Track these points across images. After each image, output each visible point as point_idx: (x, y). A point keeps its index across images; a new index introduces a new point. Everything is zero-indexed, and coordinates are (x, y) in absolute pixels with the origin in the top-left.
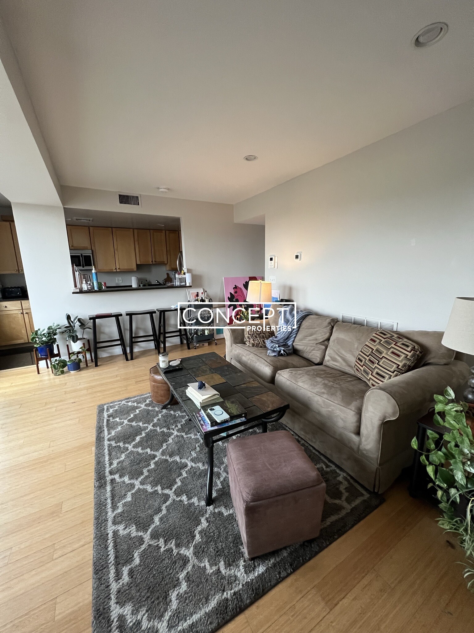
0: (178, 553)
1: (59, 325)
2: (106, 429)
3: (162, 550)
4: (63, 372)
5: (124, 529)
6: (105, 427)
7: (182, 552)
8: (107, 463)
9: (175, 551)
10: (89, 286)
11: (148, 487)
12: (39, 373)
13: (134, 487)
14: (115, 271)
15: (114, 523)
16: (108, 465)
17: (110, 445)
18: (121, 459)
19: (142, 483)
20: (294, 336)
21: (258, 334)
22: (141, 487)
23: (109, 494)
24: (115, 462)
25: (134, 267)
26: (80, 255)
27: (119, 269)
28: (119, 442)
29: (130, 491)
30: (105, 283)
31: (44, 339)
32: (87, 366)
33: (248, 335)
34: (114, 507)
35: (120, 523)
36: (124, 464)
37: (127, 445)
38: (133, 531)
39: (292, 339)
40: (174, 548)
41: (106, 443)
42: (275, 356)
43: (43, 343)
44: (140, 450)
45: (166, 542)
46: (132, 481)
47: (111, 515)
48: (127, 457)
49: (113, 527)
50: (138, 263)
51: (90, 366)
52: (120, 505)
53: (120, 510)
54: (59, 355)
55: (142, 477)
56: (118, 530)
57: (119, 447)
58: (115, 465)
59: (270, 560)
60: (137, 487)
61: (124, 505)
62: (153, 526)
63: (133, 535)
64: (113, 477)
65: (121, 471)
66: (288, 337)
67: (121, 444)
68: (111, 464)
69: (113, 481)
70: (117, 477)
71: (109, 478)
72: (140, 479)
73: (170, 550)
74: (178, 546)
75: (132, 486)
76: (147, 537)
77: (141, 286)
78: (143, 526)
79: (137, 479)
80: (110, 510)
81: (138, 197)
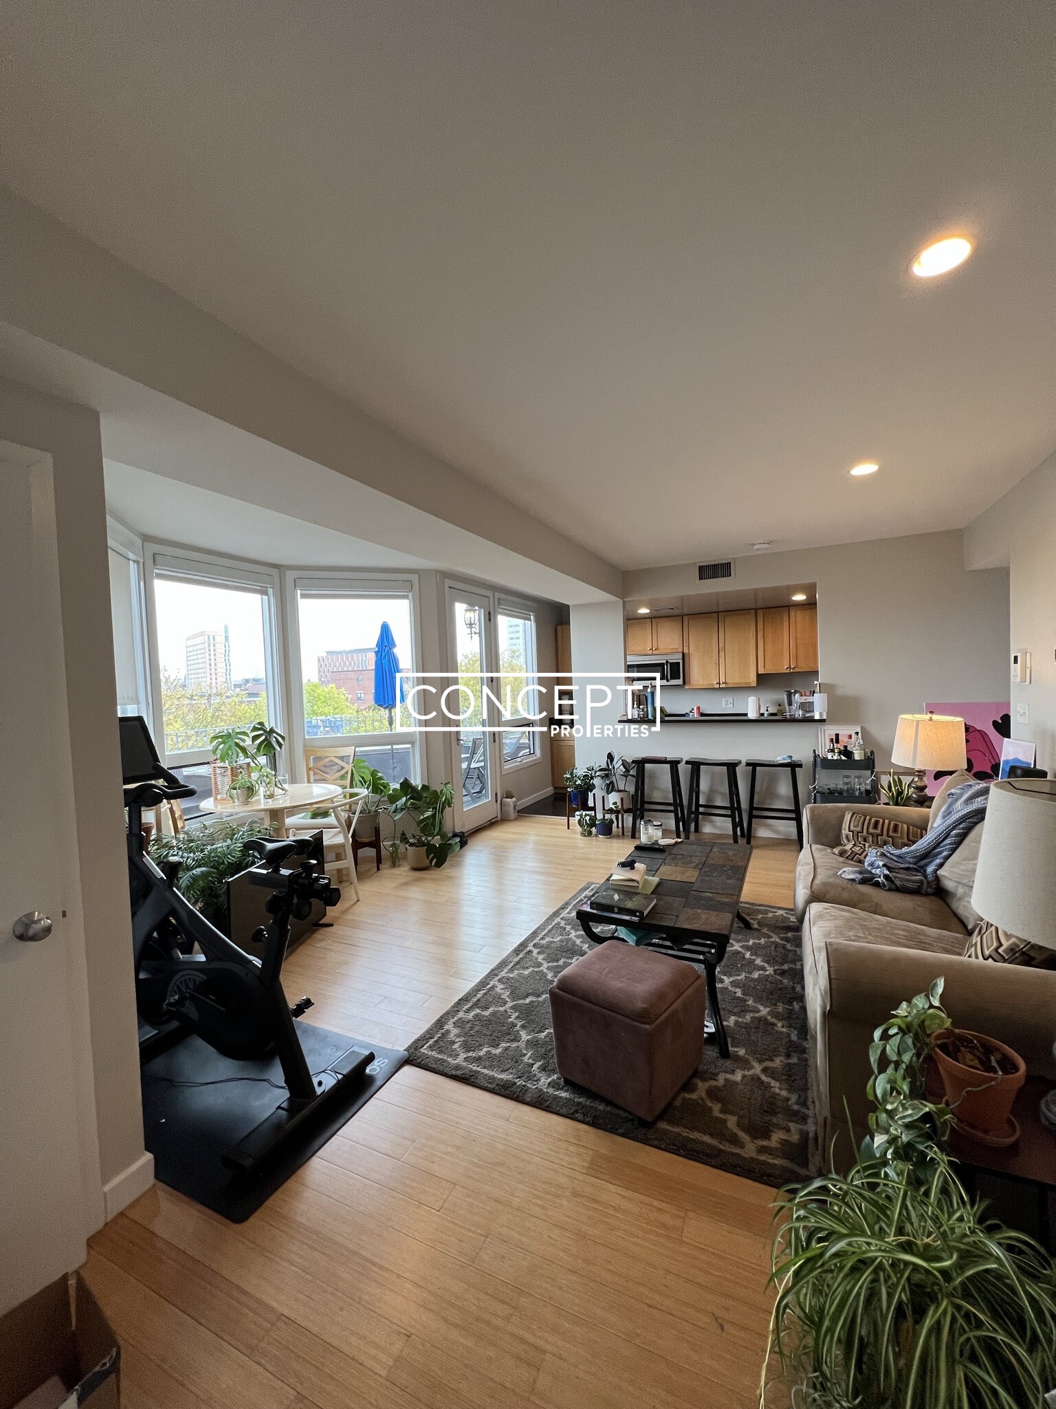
0: (518, 1031)
1: (600, 766)
2: (570, 907)
3: (510, 1020)
4: (590, 834)
5: (502, 989)
6: (572, 905)
7: (521, 1033)
8: (541, 936)
9: (518, 1028)
10: (642, 713)
11: (550, 974)
12: (568, 828)
13: (539, 967)
14: (717, 686)
15: (499, 981)
16: (539, 938)
17: (558, 923)
18: (555, 940)
19: (548, 968)
20: (945, 853)
21: (872, 834)
22: (545, 970)
23: (517, 959)
24: (547, 939)
25: (752, 679)
26: (665, 662)
27: (725, 683)
28: (569, 924)
29: (533, 967)
30: (699, 708)
31: (579, 782)
32: (623, 834)
33: (847, 832)
34: (511, 970)
35: (503, 983)
36: (552, 945)
37: (572, 931)
38: (506, 995)
39: (938, 861)
40: (518, 1026)
41: (558, 920)
42: (853, 880)
43: (577, 787)
44: (578, 942)
45: (518, 1017)
46: (543, 962)
47: (503, 974)
48: (561, 941)
49: (496, 983)
50: (761, 671)
51: (626, 836)
52: (516, 972)
53: (511, 976)
54: (593, 809)
55: (555, 964)
56: (497, 987)
57: (565, 929)
58: (544, 942)
59: (580, 1098)
60: (542, 968)
61: (519, 975)
62: (522, 1001)
63: (503, 997)
64: (533, 949)
65: (542, 949)
66: (930, 852)
67: (568, 928)
68: (542, 939)
69: (530, 951)
70: (535, 951)
71: (530, 947)
72: (551, 964)
73: (514, 1025)
74: (523, 1027)
75: (540, 965)
76: (510, 1004)
77: (766, 715)
78: (514, 995)
79: (549, 962)
80: (506, 970)
81: (730, 563)
